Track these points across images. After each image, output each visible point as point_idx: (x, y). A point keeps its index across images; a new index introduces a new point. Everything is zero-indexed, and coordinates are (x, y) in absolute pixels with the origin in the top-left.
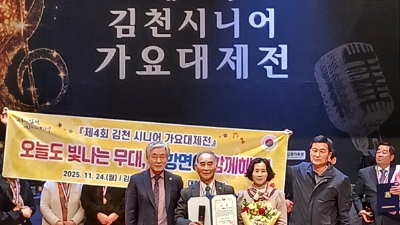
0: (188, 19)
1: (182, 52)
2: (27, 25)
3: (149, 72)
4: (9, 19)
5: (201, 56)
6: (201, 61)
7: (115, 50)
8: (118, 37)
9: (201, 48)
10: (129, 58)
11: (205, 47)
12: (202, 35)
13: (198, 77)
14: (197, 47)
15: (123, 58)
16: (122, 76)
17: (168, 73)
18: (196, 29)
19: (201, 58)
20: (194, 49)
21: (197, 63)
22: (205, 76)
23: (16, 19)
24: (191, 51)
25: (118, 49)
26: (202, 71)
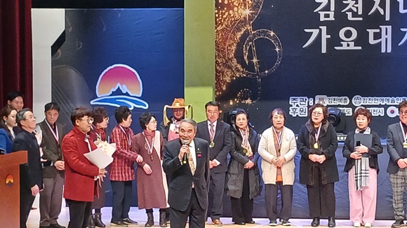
0: (376, 6)
1: (371, 32)
2: (251, 12)
3: (345, 47)
4: (238, 7)
5: (386, 34)
6: (386, 39)
7: (318, 30)
8: (321, 20)
9: (386, 29)
10: (329, 36)
11: (389, 28)
12: (388, 18)
13: (383, 51)
14: (383, 28)
15: (325, 37)
16: (324, 50)
17: (360, 48)
18: (382, 13)
19: (386, 37)
20: (381, 29)
21: (383, 40)
22: (389, 50)
23: (243, 7)
24: (378, 31)
25: (321, 30)
26: (387, 47)
